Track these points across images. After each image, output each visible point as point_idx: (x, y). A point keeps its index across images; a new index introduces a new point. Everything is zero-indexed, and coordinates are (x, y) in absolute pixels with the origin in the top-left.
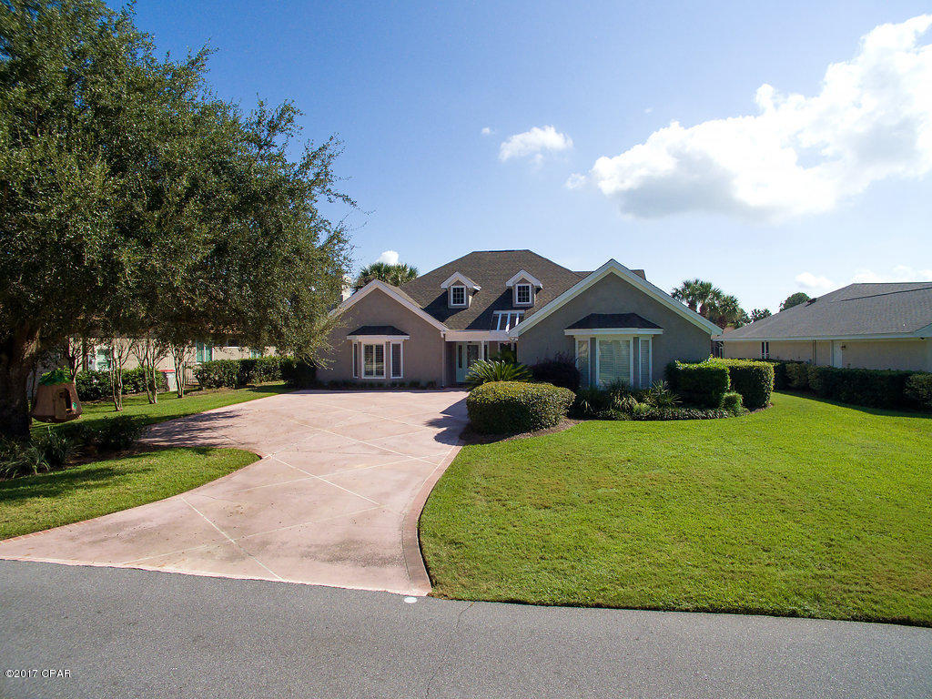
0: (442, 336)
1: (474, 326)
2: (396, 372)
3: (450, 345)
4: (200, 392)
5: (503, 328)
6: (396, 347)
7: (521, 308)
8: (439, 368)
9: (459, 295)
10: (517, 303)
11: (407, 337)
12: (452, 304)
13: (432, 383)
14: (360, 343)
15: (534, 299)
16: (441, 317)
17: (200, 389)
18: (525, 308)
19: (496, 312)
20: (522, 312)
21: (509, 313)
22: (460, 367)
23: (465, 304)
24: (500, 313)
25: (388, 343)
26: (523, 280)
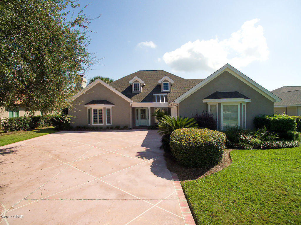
0: (130, 105)
1: (145, 100)
2: (109, 122)
3: (133, 109)
4: (5, 134)
5: (158, 101)
6: (108, 110)
7: (165, 93)
8: (129, 120)
9: (137, 87)
10: (163, 90)
11: (113, 106)
12: (134, 91)
13: (126, 127)
14: (91, 108)
15: (172, 90)
16: (130, 97)
17: (5, 132)
18: (167, 93)
19: (154, 94)
20: (166, 94)
21: (160, 95)
22: (137, 119)
23: (139, 91)
24: (156, 95)
25: (105, 108)
26: (166, 81)
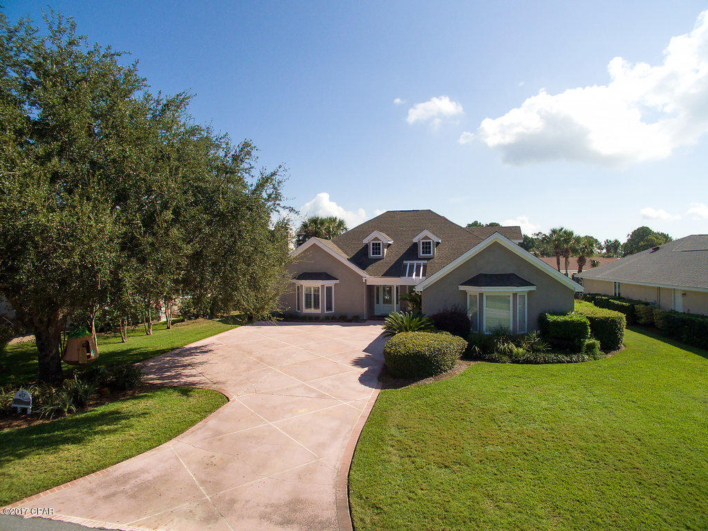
0: (364, 281)
1: (388, 274)
2: (329, 308)
3: (370, 288)
4: (183, 323)
5: (411, 275)
6: (329, 289)
7: (424, 259)
8: (361, 306)
9: (377, 247)
10: (421, 254)
11: (337, 282)
12: (371, 255)
13: (356, 317)
14: (302, 286)
15: (435, 251)
16: (363, 266)
17: (183, 321)
18: (428, 259)
19: (405, 262)
20: (426, 262)
21: (415, 262)
22: (378, 303)
23: (381, 255)
24: (408, 263)
25: (323, 286)
26: (426, 237)
